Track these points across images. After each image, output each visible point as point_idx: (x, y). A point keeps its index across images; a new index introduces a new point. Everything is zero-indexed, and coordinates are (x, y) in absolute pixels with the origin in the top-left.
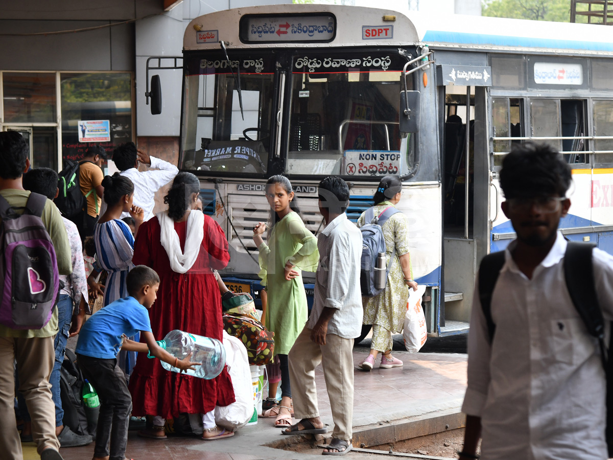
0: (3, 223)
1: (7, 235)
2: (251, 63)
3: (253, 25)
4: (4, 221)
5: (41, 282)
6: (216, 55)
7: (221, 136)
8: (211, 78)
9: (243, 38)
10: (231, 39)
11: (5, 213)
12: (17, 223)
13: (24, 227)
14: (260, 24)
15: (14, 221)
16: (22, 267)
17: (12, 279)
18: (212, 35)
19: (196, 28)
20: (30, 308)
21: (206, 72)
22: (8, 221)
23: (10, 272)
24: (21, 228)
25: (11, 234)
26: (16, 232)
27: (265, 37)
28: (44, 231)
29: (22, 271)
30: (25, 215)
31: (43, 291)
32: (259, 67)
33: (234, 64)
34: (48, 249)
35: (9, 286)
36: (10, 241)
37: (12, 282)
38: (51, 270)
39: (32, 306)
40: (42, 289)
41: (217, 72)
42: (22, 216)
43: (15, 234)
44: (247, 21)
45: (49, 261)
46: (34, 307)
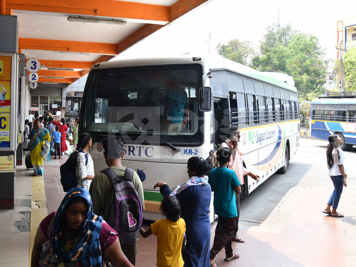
0: (114, 186)
1: (116, 193)
2: (76, 99)
3: (77, 93)
4: (114, 185)
5: (134, 219)
6: (71, 98)
7: (72, 110)
8: (70, 101)
9: (75, 95)
10: (73, 95)
11: (114, 180)
12: (120, 186)
13: (124, 187)
14: (78, 93)
15: (118, 185)
16: (125, 213)
17: (119, 219)
18: (70, 95)
19: (68, 93)
20: (128, 235)
21: (69, 100)
22: (116, 185)
23: (118, 215)
24: (122, 188)
25: (118, 192)
26: (120, 192)
27: (79, 95)
28: (134, 190)
29: (125, 214)
30: (124, 181)
31: (135, 225)
32: (77, 100)
33: (74, 99)
34: (137, 201)
35: (118, 223)
36: (118, 197)
37: (119, 220)
38: (139, 213)
39: (130, 234)
40: (135, 223)
41: (71, 100)
42: (122, 181)
43: (120, 193)
44: (76, 93)
45: (138, 207)
46: (131, 234)
